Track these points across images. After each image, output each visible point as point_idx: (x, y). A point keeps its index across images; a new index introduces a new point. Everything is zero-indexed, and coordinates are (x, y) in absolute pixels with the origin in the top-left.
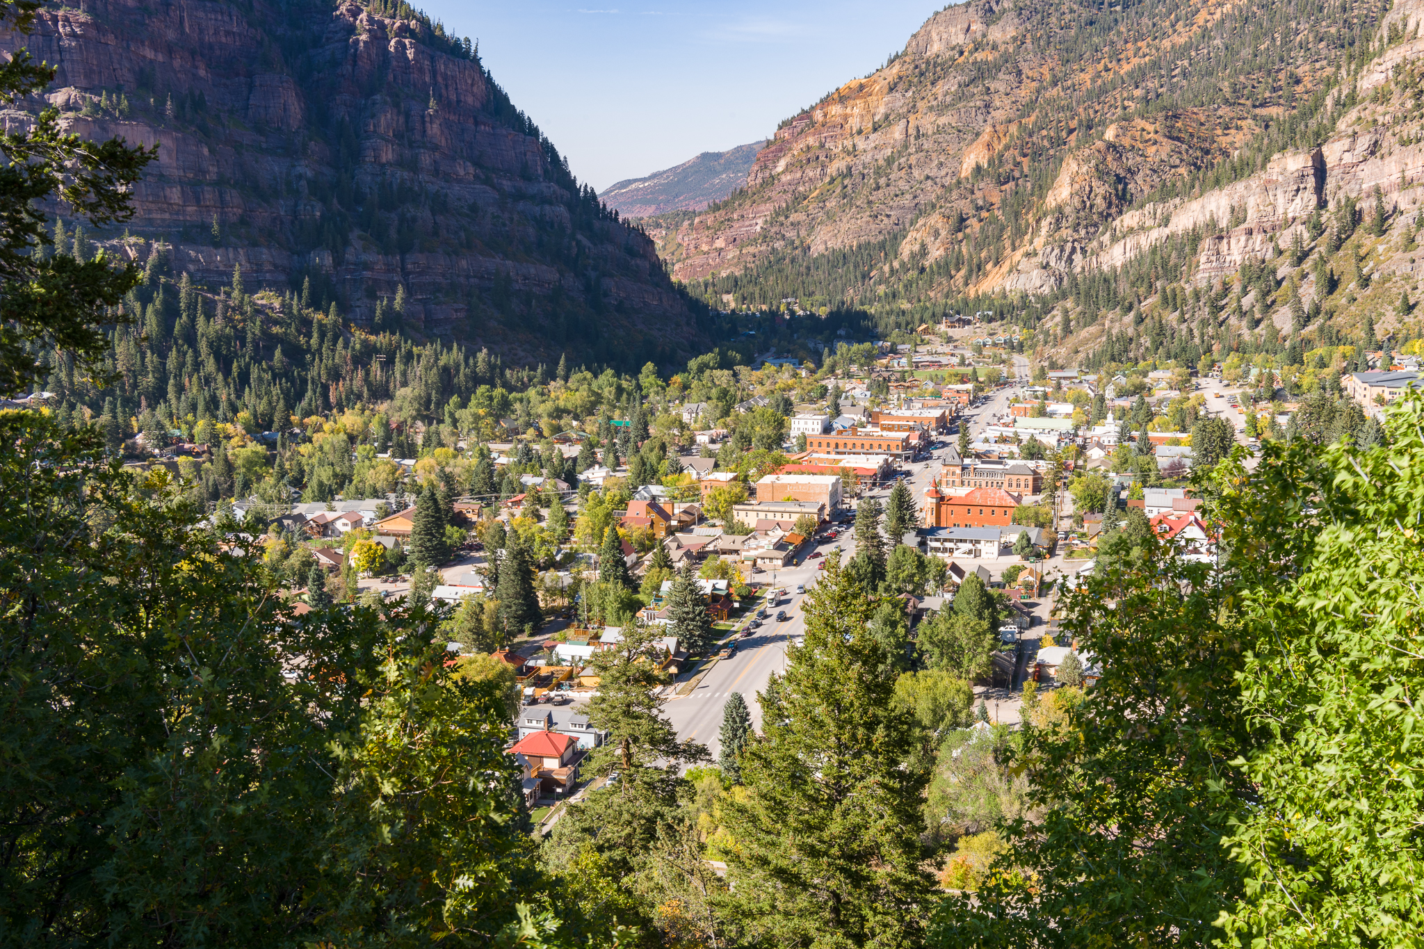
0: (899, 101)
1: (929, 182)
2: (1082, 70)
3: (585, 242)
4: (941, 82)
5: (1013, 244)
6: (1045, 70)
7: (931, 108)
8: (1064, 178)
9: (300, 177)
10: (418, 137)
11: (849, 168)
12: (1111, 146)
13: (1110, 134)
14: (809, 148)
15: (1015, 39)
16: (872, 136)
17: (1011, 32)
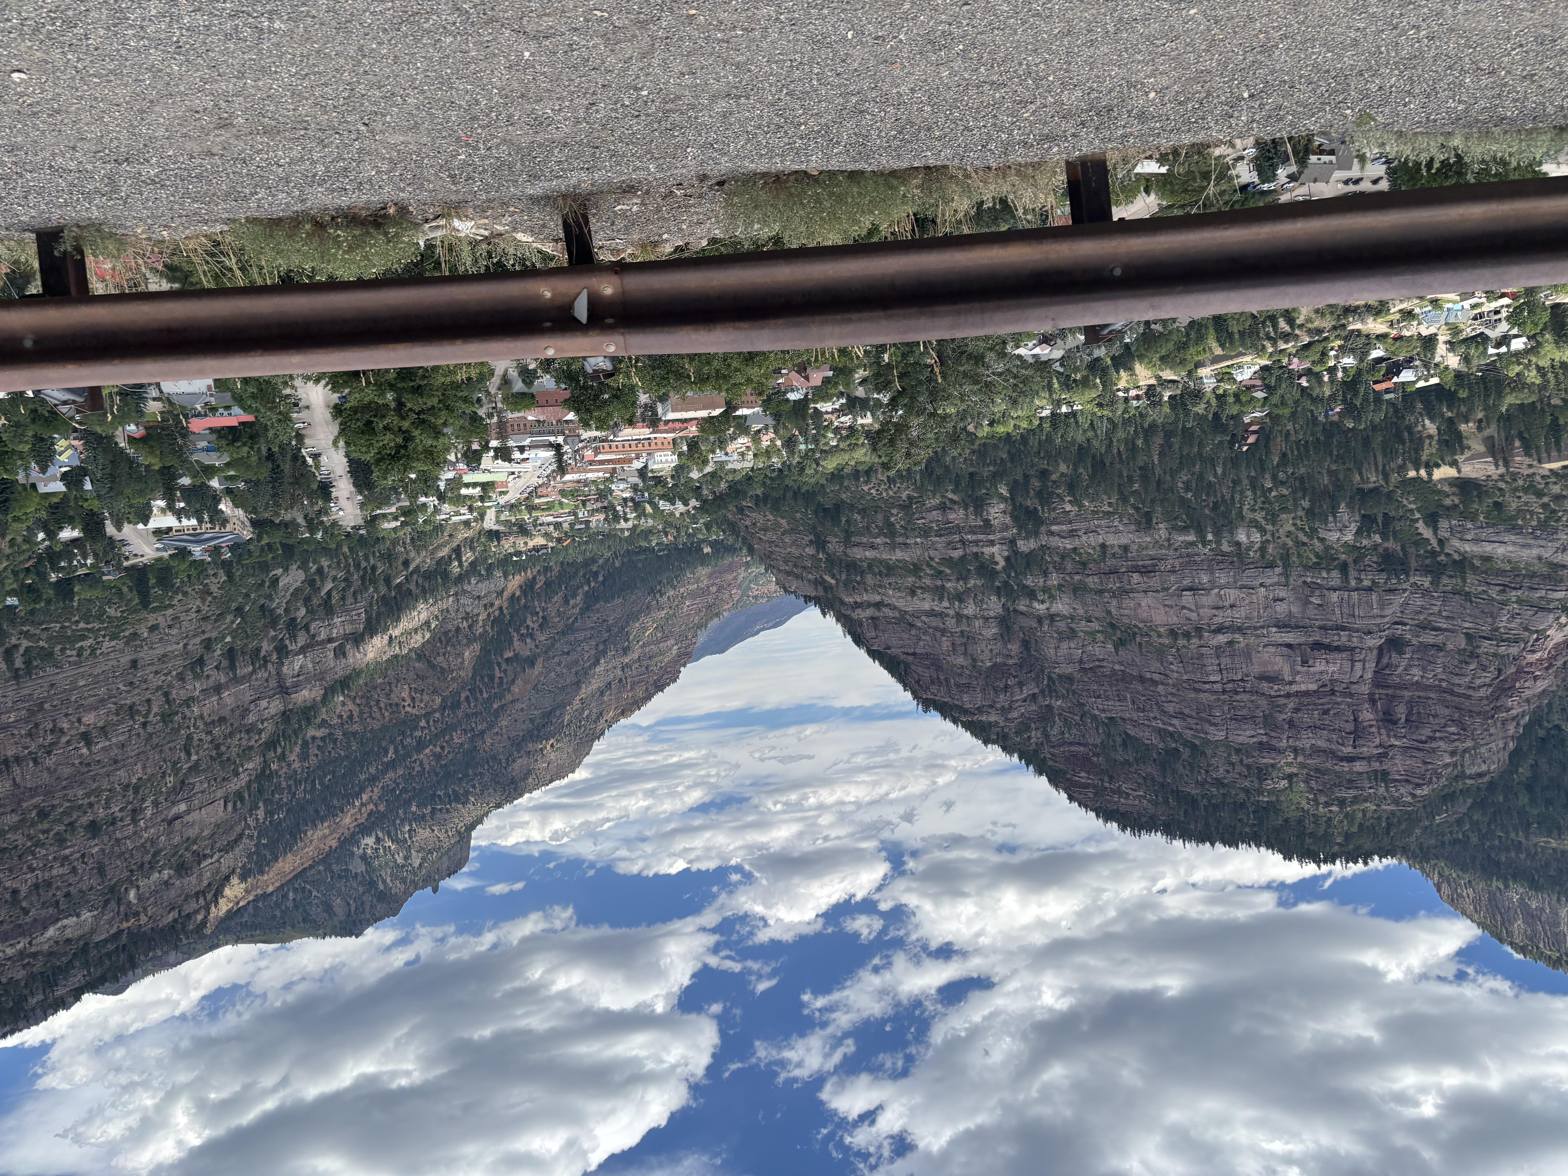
3: (828, 578)
9: (1043, 602)
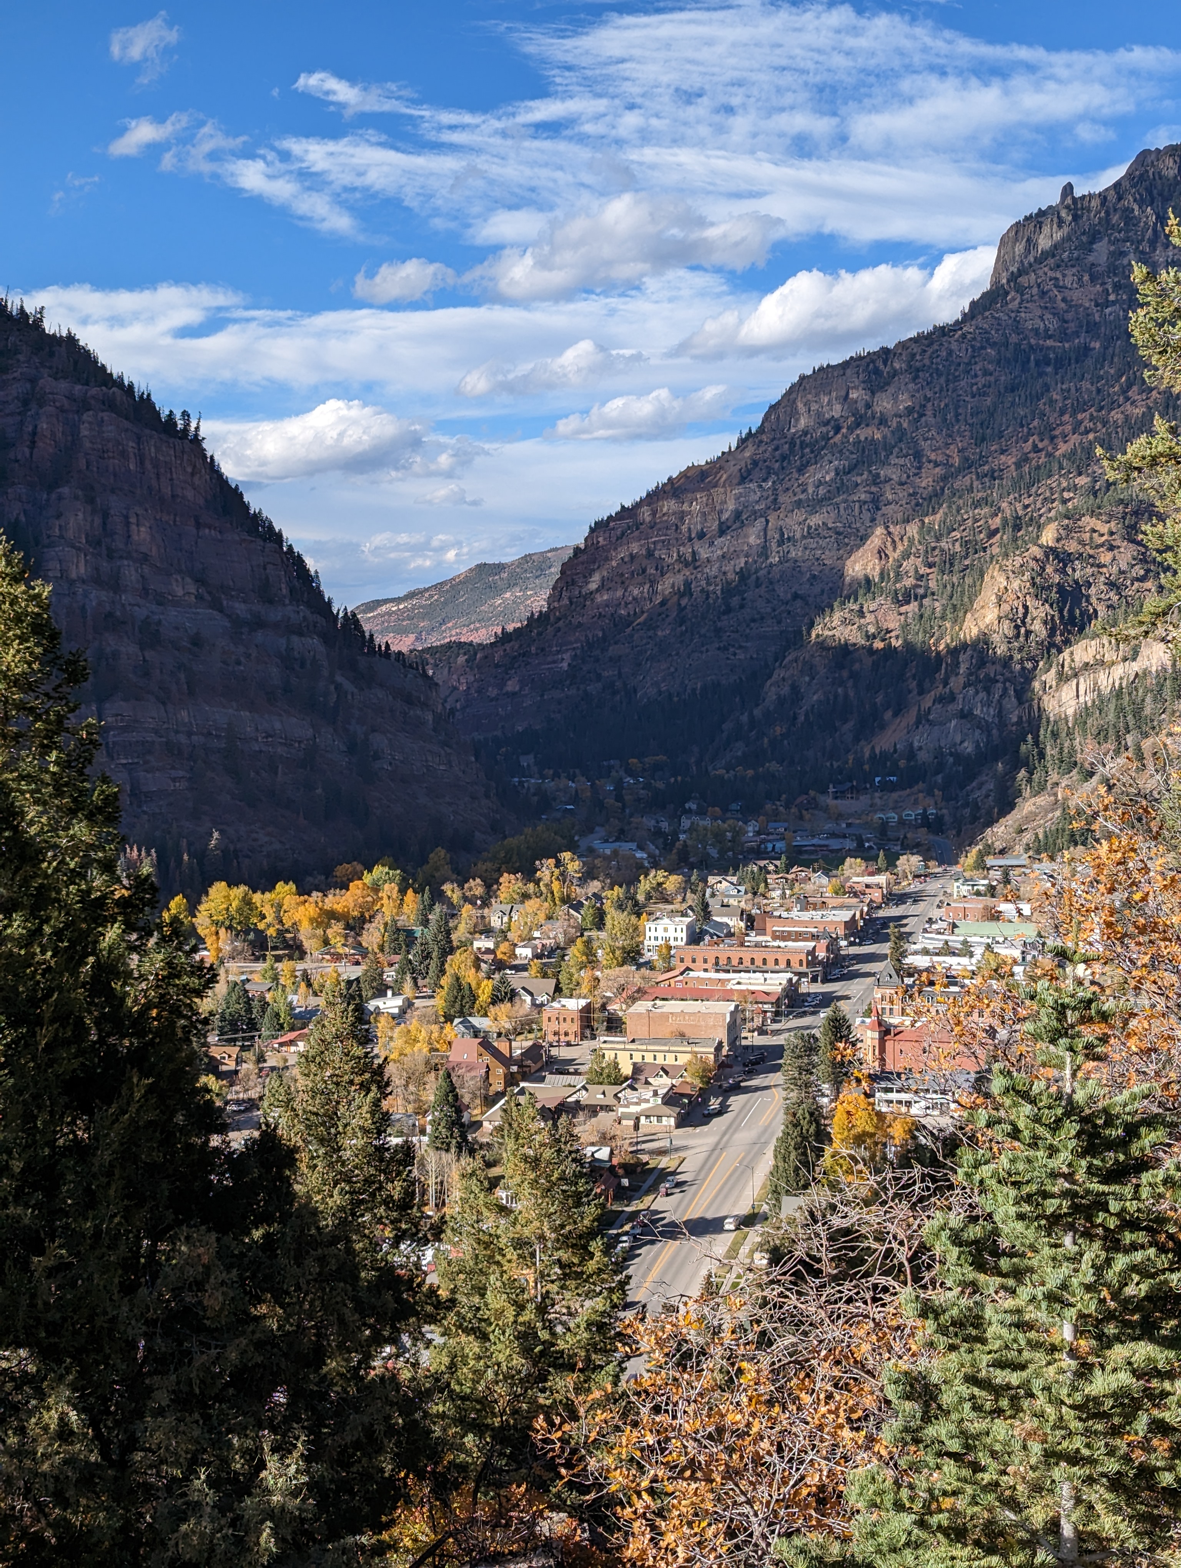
0: (754, 492)
1: (799, 603)
2: (1003, 452)
4: (811, 469)
5: (920, 685)
6: (953, 451)
7: (799, 504)
8: (988, 595)
10: (119, 544)
11: (688, 584)
12: (1050, 551)
13: (1048, 537)
14: (632, 557)
15: (910, 410)
16: (718, 542)
17: (905, 402)
